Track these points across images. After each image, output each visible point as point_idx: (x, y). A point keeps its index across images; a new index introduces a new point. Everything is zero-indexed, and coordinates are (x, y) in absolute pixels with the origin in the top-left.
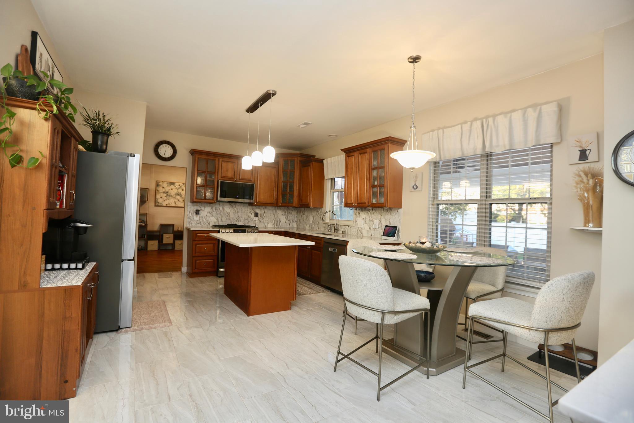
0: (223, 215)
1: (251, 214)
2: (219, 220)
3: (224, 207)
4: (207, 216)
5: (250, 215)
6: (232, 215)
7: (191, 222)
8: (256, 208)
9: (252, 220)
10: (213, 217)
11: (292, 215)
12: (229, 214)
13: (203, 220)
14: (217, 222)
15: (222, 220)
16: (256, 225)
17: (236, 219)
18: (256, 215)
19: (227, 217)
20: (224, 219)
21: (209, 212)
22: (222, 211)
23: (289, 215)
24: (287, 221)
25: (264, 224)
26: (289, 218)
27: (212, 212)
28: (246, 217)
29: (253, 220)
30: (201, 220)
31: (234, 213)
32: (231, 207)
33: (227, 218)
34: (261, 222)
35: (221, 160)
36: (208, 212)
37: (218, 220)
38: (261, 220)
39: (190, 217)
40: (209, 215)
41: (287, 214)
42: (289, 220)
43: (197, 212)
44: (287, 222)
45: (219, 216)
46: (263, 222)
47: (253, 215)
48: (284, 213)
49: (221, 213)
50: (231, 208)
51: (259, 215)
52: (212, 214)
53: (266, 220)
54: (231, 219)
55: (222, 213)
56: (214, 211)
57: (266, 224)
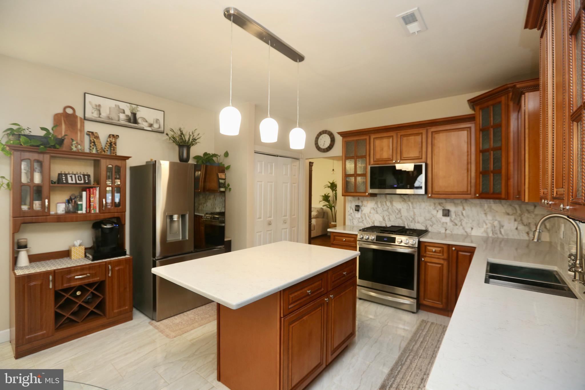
0: (391, 212)
1: (438, 211)
2: (386, 219)
3: (393, 201)
4: (370, 213)
5: (434, 212)
6: (404, 213)
7: (352, 220)
8: (446, 202)
9: (438, 221)
10: (378, 215)
11: (536, 215)
12: (400, 211)
13: (366, 218)
14: (384, 222)
15: (389, 219)
16: (446, 230)
17: (411, 219)
18: (446, 213)
19: (398, 214)
20: (393, 218)
21: (373, 208)
22: (390, 207)
23: (526, 215)
24: (521, 227)
25: (463, 228)
26: (525, 221)
27: (376, 208)
28: (428, 216)
29: (440, 221)
30: (364, 219)
31: (407, 209)
32: (403, 201)
33: (398, 216)
34: (456, 225)
35: (373, 136)
36: (371, 208)
37: (384, 219)
38: (456, 222)
39: (351, 214)
40: (372, 211)
41: (519, 212)
42: (528, 225)
43: (358, 208)
44: (519, 228)
45: (386, 213)
46: (461, 225)
47: (440, 213)
48: (510, 210)
49: (388, 209)
50: (403, 203)
51: (453, 214)
52: (377, 211)
53: (467, 223)
54: (403, 218)
55: (390, 210)
56: (380, 206)
57: (468, 230)
